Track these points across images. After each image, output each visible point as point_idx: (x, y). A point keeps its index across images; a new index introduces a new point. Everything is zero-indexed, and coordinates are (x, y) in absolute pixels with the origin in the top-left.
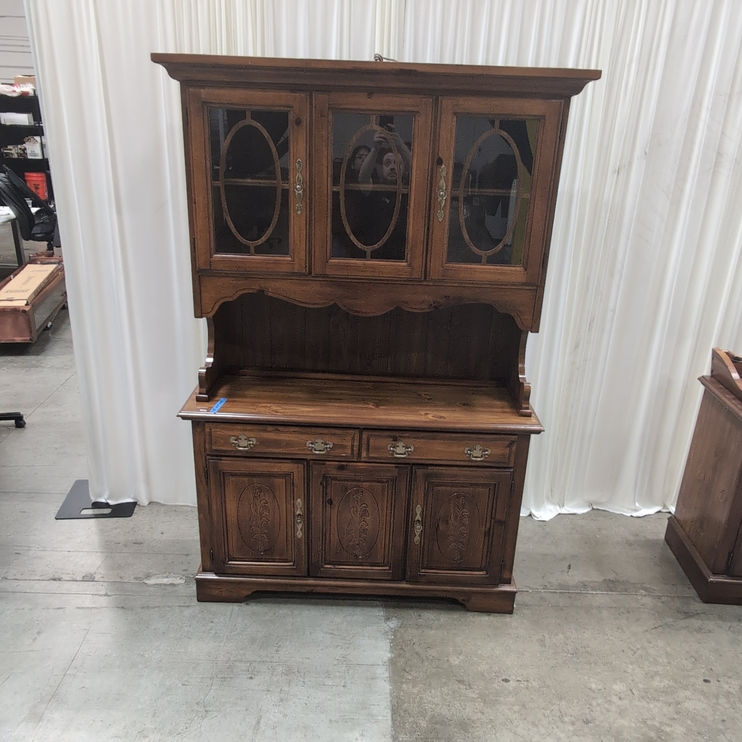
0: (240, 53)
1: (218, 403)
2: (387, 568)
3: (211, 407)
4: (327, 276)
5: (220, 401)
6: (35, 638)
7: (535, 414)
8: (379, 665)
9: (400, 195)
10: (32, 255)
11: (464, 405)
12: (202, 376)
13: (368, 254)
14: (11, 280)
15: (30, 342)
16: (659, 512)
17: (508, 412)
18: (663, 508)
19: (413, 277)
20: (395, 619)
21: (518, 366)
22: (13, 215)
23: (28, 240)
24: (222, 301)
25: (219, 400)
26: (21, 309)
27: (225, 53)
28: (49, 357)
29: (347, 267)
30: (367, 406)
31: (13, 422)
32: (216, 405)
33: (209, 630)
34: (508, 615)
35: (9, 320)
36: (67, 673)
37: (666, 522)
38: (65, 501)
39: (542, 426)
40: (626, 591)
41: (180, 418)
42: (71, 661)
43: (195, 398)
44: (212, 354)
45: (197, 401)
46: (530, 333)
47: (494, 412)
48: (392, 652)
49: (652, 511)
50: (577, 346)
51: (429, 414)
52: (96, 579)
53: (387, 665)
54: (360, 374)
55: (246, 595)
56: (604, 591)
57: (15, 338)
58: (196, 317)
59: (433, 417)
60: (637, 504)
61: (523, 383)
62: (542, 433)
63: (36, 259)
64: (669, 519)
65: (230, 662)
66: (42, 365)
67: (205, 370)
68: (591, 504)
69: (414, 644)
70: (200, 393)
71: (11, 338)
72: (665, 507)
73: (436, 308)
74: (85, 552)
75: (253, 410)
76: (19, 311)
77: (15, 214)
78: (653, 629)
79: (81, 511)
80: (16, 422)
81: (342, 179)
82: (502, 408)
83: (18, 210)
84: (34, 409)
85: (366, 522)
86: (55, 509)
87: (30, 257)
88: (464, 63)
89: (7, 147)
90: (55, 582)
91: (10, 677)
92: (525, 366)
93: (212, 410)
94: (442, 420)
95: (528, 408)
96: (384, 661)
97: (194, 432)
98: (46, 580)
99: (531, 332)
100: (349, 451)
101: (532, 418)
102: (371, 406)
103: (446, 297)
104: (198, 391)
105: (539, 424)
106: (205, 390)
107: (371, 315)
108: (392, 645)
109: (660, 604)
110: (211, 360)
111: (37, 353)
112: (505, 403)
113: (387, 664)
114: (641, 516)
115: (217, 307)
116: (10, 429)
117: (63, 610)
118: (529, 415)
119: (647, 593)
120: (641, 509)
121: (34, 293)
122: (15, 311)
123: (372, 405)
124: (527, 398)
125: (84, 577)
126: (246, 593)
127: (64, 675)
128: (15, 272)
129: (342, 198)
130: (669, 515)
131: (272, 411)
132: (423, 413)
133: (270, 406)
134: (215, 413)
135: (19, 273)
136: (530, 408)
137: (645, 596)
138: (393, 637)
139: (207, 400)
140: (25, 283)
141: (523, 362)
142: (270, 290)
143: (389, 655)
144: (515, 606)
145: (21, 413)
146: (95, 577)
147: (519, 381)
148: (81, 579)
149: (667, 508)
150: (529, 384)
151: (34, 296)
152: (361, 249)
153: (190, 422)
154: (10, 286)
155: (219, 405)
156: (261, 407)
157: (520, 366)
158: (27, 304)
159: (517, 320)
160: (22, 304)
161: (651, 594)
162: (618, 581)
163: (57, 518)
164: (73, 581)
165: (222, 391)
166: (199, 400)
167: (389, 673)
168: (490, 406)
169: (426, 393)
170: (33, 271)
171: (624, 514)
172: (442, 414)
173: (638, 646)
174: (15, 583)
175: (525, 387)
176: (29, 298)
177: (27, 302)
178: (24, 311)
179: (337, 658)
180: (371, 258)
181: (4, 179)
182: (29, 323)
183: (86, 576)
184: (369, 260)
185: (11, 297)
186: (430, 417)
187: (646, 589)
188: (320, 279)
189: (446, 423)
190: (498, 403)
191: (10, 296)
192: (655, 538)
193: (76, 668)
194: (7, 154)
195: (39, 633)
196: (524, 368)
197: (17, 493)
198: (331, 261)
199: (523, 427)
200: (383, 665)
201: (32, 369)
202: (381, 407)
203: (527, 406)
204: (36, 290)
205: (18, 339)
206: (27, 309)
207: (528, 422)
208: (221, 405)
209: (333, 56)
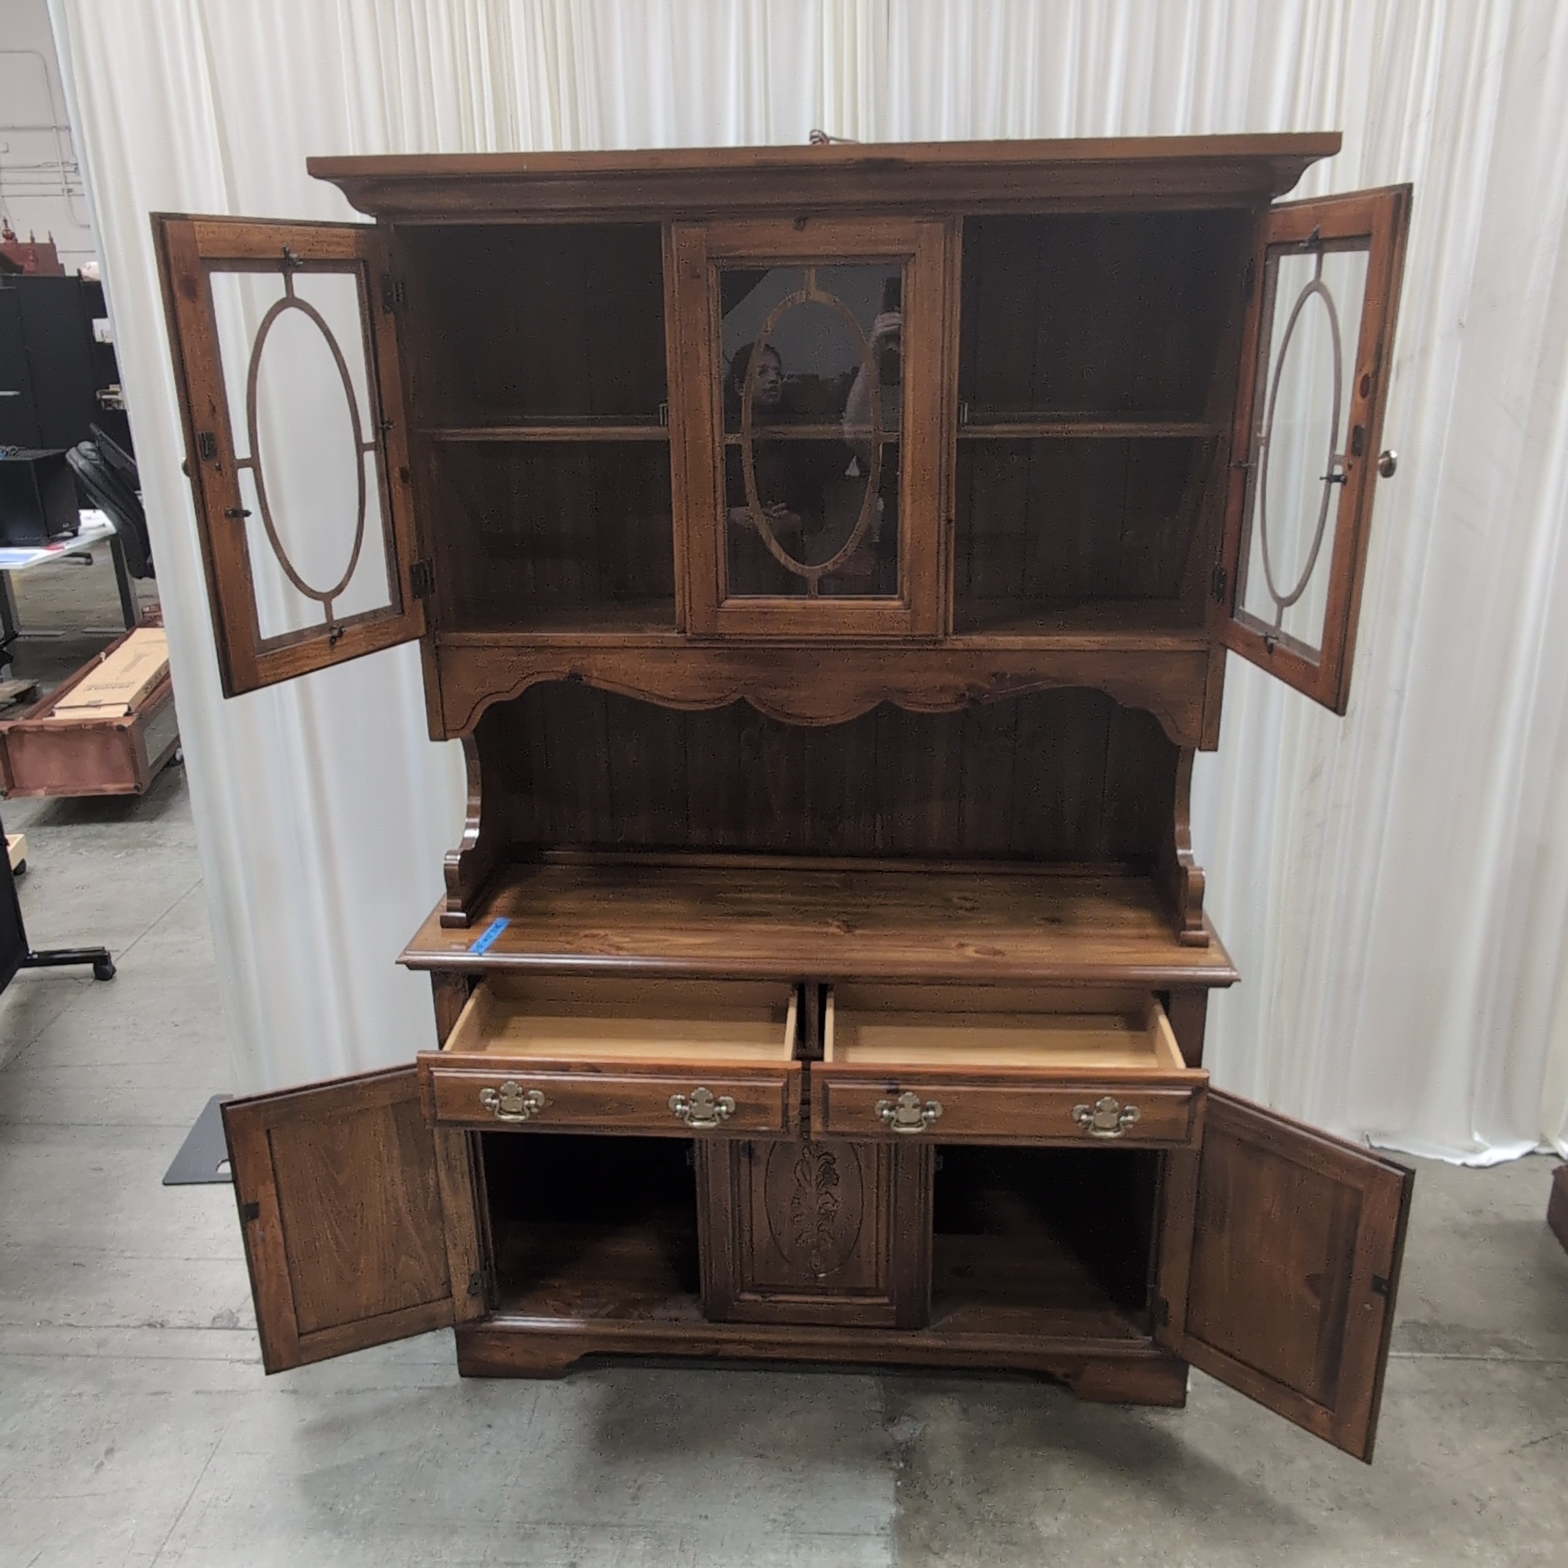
0: (526, 145)
1: (488, 931)
2: (886, 1300)
3: (472, 942)
4: (721, 638)
5: (493, 925)
6: (101, 1464)
7: (1219, 942)
8: (869, 1535)
9: (881, 446)
10: (147, 609)
11: (1053, 921)
12: (452, 871)
13: (813, 584)
14: (100, 662)
15: (135, 792)
16: (1532, 1153)
17: (1155, 937)
18: (1539, 1146)
19: (917, 633)
20: (906, 1418)
21: (1174, 828)
22: (110, 528)
23: (140, 578)
24: (489, 701)
25: (491, 924)
26: (116, 724)
27: (491, 149)
28: (175, 824)
29: (765, 614)
30: (825, 930)
31: (90, 967)
32: (485, 934)
33: (483, 1446)
34: (1171, 1411)
35: (91, 749)
36: (166, 1548)
37: (1550, 1180)
38: (187, 1140)
39: (1233, 969)
40: (1457, 1349)
41: (404, 966)
42: (174, 1519)
43: (439, 919)
44: (477, 820)
45: (443, 927)
46: (1197, 753)
47: (1119, 937)
48: (898, 1501)
49: (1514, 1152)
50: (1315, 775)
51: (968, 945)
52: (240, 1325)
53: (888, 1535)
54: (814, 853)
55: (566, 1361)
56: (1404, 1351)
57: (104, 786)
58: (433, 738)
59: (976, 952)
60: (1477, 1137)
61: (1185, 870)
62: (1235, 985)
63: (155, 617)
64: (1555, 1172)
65: (527, 1526)
66: (160, 842)
67: (459, 857)
68: (1367, 1136)
69: (951, 1482)
70: (449, 910)
71: (98, 786)
72: (1544, 1142)
73: (973, 701)
74: (221, 1259)
75: (568, 946)
76: (111, 728)
77: (115, 524)
78: (1524, 1446)
79: (218, 1166)
80: (95, 968)
81: (747, 415)
82: (1141, 925)
83: (120, 516)
84: (135, 939)
85: (831, 1195)
86: (164, 1161)
87: (143, 613)
88: (1027, 137)
89: (108, 388)
90: (154, 1330)
91: (40, 1557)
92: (1192, 828)
93: (474, 946)
94: (997, 958)
95: (1199, 928)
96: (882, 1525)
97: (437, 995)
98: (134, 1327)
99: (1200, 750)
100: (778, 1120)
101: (1210, 950)
102: (832, 930)
103: (994, 675)
104: (445, 904)
105: (1229, 965)
106: (459, 901)
107: (827, 722)
108: (899, 1483)
109: (1540, 1383)
110: (474, 833)
111: (152, 816)
112: (1146, 915)
113: (888, 1531)
114: (1488, 1163)
115: (477, 716)
116: (82, 983)
117: (164, 1397)
118: (1203, 944)
119: (1509, 1356)
120: (1486, 1149)
121: (145, 688)
122: (103, 728)
123: (838, 927)
124: (1197, 903)
125: (214, 1319)
126: (565, 1357)
127: (158, 1554)
128: (111, 646)
129: (747, 460)
130: (1556, 1164)
131: (609, 945)
132: (954, 944)
133: (607, 935)
134: (480, 955)
135: (118, 646)
136: (1205, 926)
137: (1505, 1361)
138: (902, 1465)
139: (466, 924)
140: (127, 669)
141: (1187, 820)
142: (595, 674)
143: (893, 1510)
144: (1189, 1387)
145: (107, 949)
146: (238, 1320)
147: (1177, 863)
148: (209, 1325)
149: (1550, 1145)
150: (1201, 870)
151: (146, 695)
152: (794, 574)
153: (427, 974)
154: (97, 676)
155: (492, 934)
156: (586, 936)
157: (1178, 828)
158: (127, 714)
159: (1166, 724)
160: (116, 713)
161: (1517, 1357)
162: (1437, 1325)
163: (166, 1182)
164: (192, 1328)
165: (502, 901)
166: (446, 923)
167: (893, 1555)
168: (1113, 923)
169: (961, 894)
170: (147, 643)
171: (1447, 1159)
172: (999, 945)
173: (1491, 1490)
174: (66, 1335)
175: (1191, 879)
176: (132, 700)
177: (129, 709)
178: (121, 728)
179: (772, 1516)
180: (820, 593)
181: (90, 453)
182: (134, 753)
183: (220, 1316)
184: (816, 598)
185: (97, 699)
186: (970, 952)
187: (1504, 1345)
188: (706, 644)
189: (1008, 965)
190: (1130, 915)
191: (93, 697)
192: (1524, 1218)
193: (183, 1537)
194: (108, 402)
195: (110, 1451)
196: (1189, 833)
197: (86, 1125)
198: (728, 603)
199: (1188, 972)
200: (878, 1535)
201: (139, 850)
202: (857, 932)
203: (1195, 922)
204: (149, 683)
205: (111, 789)
206: (128, 723)
207: (1202, 960)
208: (495, 936)
209: (731, 139)
